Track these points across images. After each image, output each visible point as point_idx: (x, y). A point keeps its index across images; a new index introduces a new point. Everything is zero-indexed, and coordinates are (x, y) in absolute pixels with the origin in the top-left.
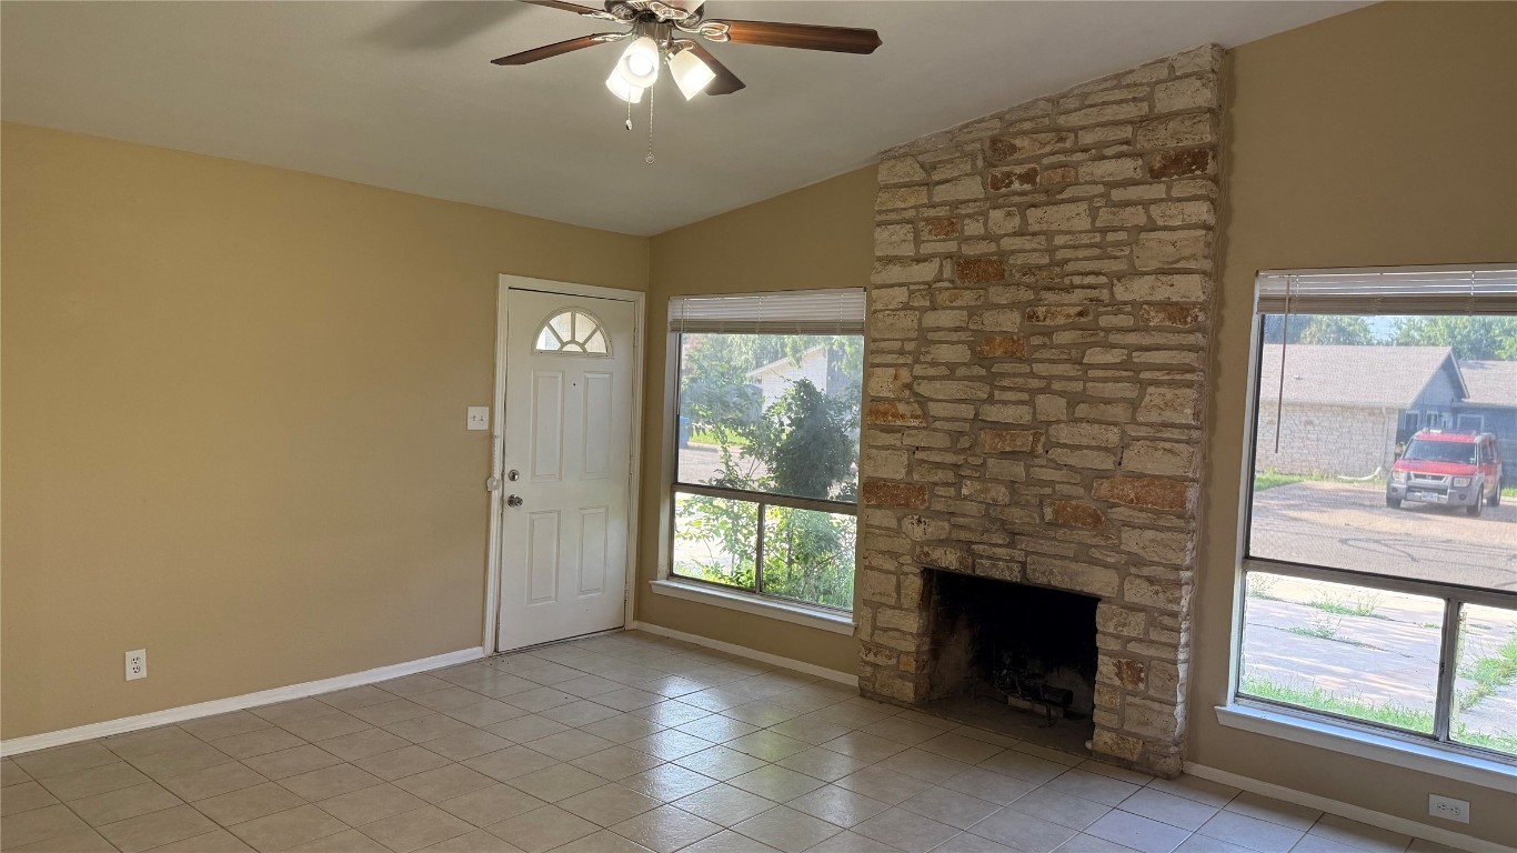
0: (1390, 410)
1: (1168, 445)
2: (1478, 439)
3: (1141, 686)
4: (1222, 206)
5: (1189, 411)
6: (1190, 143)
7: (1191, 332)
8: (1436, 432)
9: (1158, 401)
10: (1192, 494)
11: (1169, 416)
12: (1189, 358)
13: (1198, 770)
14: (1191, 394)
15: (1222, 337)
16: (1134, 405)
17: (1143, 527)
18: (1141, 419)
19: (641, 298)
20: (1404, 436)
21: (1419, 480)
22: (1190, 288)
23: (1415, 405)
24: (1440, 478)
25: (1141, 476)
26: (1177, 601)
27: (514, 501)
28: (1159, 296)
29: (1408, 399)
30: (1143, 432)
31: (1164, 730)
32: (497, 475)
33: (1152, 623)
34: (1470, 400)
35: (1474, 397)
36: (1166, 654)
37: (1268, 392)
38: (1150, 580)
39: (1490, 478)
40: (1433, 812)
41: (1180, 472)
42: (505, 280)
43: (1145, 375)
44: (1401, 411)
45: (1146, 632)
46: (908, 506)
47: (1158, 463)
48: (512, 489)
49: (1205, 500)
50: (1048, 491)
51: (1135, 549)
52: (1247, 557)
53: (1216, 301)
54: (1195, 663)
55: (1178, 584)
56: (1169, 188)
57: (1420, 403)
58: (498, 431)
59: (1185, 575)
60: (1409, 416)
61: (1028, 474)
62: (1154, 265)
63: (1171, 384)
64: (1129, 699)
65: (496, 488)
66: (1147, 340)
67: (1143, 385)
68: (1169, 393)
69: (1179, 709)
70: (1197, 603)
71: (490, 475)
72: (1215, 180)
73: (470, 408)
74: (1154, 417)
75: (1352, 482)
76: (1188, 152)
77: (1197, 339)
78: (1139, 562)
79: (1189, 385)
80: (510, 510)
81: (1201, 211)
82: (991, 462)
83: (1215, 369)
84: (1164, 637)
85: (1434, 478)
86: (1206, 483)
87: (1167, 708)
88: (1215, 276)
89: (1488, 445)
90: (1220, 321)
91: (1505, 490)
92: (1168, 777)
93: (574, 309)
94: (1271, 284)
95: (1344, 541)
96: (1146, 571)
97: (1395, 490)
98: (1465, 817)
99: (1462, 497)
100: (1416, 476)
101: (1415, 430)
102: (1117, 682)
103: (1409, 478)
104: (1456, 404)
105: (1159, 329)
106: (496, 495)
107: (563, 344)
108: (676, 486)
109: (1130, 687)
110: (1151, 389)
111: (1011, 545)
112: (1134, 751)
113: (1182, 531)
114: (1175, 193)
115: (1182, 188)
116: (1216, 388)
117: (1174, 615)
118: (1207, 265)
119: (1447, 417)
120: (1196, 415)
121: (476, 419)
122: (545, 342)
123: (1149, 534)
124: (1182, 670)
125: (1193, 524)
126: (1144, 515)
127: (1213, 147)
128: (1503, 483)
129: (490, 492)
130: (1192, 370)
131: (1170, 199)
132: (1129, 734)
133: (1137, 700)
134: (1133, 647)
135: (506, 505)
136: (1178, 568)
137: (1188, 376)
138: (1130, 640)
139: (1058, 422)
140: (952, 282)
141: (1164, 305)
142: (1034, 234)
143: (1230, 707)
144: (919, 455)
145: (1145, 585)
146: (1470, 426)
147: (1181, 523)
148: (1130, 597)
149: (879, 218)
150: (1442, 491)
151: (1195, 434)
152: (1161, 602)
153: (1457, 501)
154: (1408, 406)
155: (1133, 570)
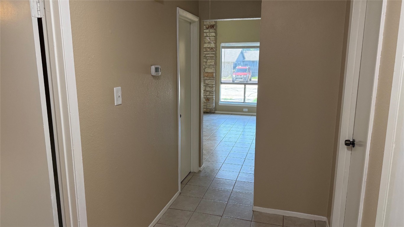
0: (231, 63)
1: (211, 68)
2: (247, 68)
3: (209, 102)
4: (216, 33)
5: (213, 63)
6: (212, 24)
7: (213, 52)
8: (240, 66)
9: (209, 62)
10: (214, 74)
11: (211, 64)
12: (213, 55)
13: (216, 112)
14: (213, 60)
15: (217, 52)
16: (206, 62)
17: (208, 80)
18: (207, 64)
20: (234, 68)
21: (238, 77)
22: (213, 45)
23: (236, 61)
24: (241, 76)
25: (207, 72)
26: (213, 89)
28: (209, 46)
29: (235, 60)
30: (207, 66)
31: (212, 107)
33: (210, 93)
34: (246, 60)
35: (247, 59)
36: (212, 97)
37: (223, 60)
38: (210, 87)
39: (250, 75)
40: (244, 111)
41: (213, 71)
43: (208, 58)
44: (234, 63)
45: (209, 94)
47: (210, 71)
49: (216, 75)
51: (207, 83)
52: (221, 83)
53: (216, 47)
54: (216, 97)
55: (213, 87)
56: (209, 30)
57: (237, 61)
59: (214, 86)
60: (235, 64)
62: (208, 42)
63: (211, 59)
64: (208, 104)
66: (207, 53)
67: (207, 59)
68: (211, 60)
69: (214, 104)
70: (215, 89)
72: (215, 30)
74: (209, 64)
75: (225, 78)
76: (211, 25)
77: (214, 53)
78: (208, 84)
79: (213, 59)
81: (213, 34)
83: (216, 57)
84: (212, 94)
85: (240, 76)
86: (216, 73)
87: (213, 104)
88: (215, 43)
89: (249, 69)
90: (216, 50)
91: (253, 77)
92: (214, 113)
94: (223, 45)
95: (226, 89)
96: (209, 86)
97: (233, 79)
98: (247, 111)
99: (245, 79)
100: (237, 76)
101: (236, 67)
102: (206, 102)
103: (236, 76)
104: (243, 60)
105: (209, 51)
109: (207, 102)
110: (208, 60)
112: (208, 111)
113: (213, 80)
114: (210, 31)
115: (211, 31)
116: (216, 59)
117: (213, 91)
118: (215, 42)
119: (242, 63)
120: (214, 63)
123: (209, 80)
124: (214, 98)
125: (215, 79)
126: (208, 78)
127: (215, 24)
128: (252, 76)
130: (214, 57)
131: (209, 32)
132: (208, 108)
133: (209, 104)
134: (208, 96)
136: (213, 85)
137: (213, 58)
138: (207, 95)
141: (209, 48)
143: (220, 103)
145: (209, 88)
146: (246, 65)
147: (213, 78)
148: (207, 90)
150: (242, 78)
151: (214, 66)
152: (211, 90)
153: (244, 80)
154: (235, 62)
155: (207, 86)
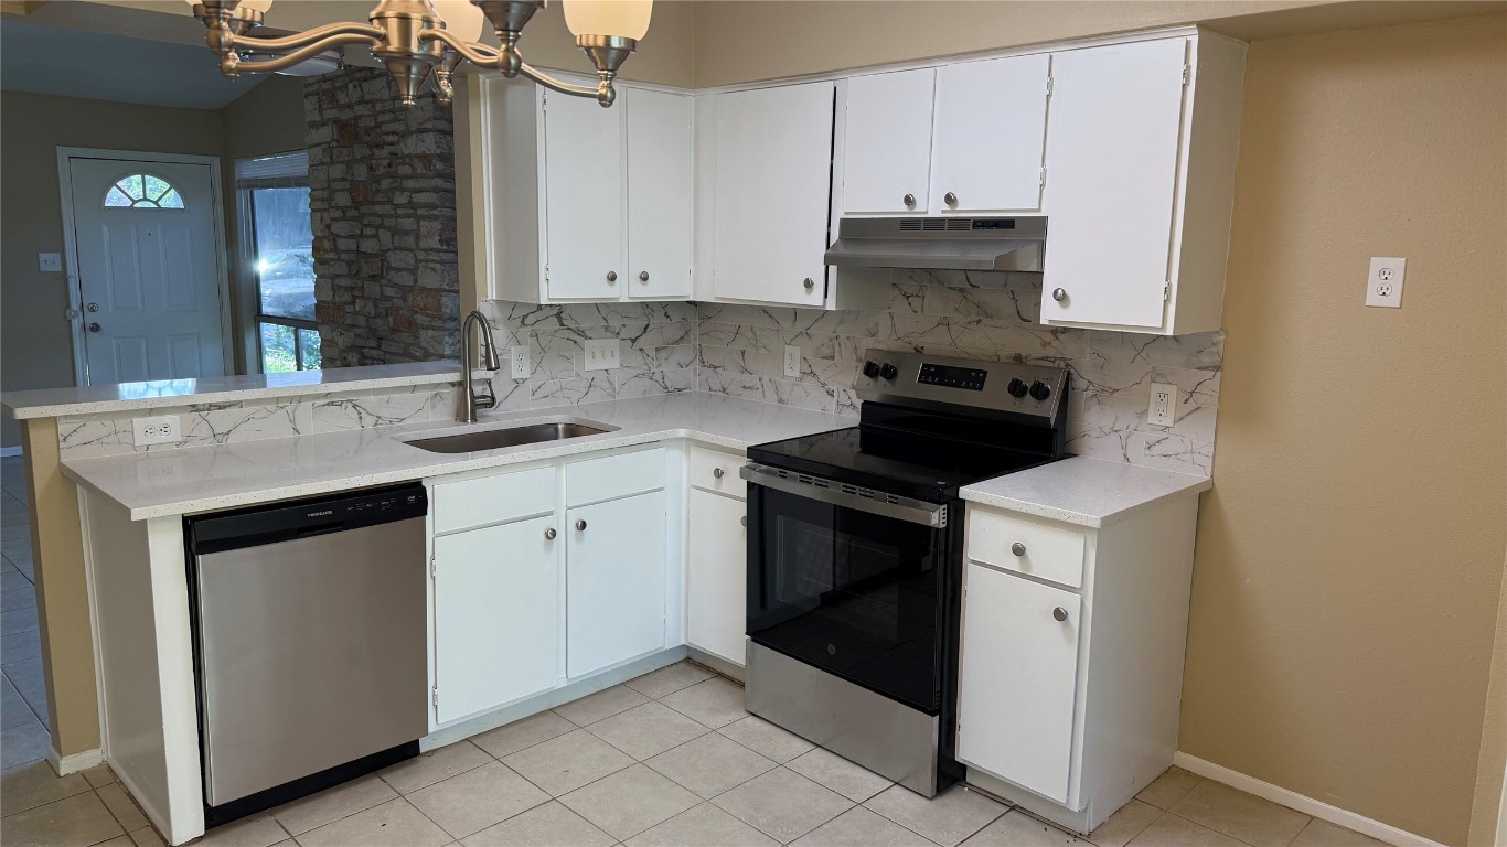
19: (216, 161)
27: (96, 328)
32: (75, 306)
42: (63, 153)
46: (334, 321)
48: (91, 318)
50: (389, 304)
58: (72, 270)
61: (382, 292)
65: (76, 315)
71: (68, 306)
73: (40, 255)
80: (91, 335)
82: (366, 283)
93: (143, 173)
106: (76, 323)
107: (135, 202)
108: (261, 317)
111: (379, 347)
121: (49, 262)
122: (114, 198)
129: (70, 321)
135: (89, 332)
139: (389, 250)
140: (338, 141)
142: (367, 103)
144: (337, 281)
149: (306, 91)
